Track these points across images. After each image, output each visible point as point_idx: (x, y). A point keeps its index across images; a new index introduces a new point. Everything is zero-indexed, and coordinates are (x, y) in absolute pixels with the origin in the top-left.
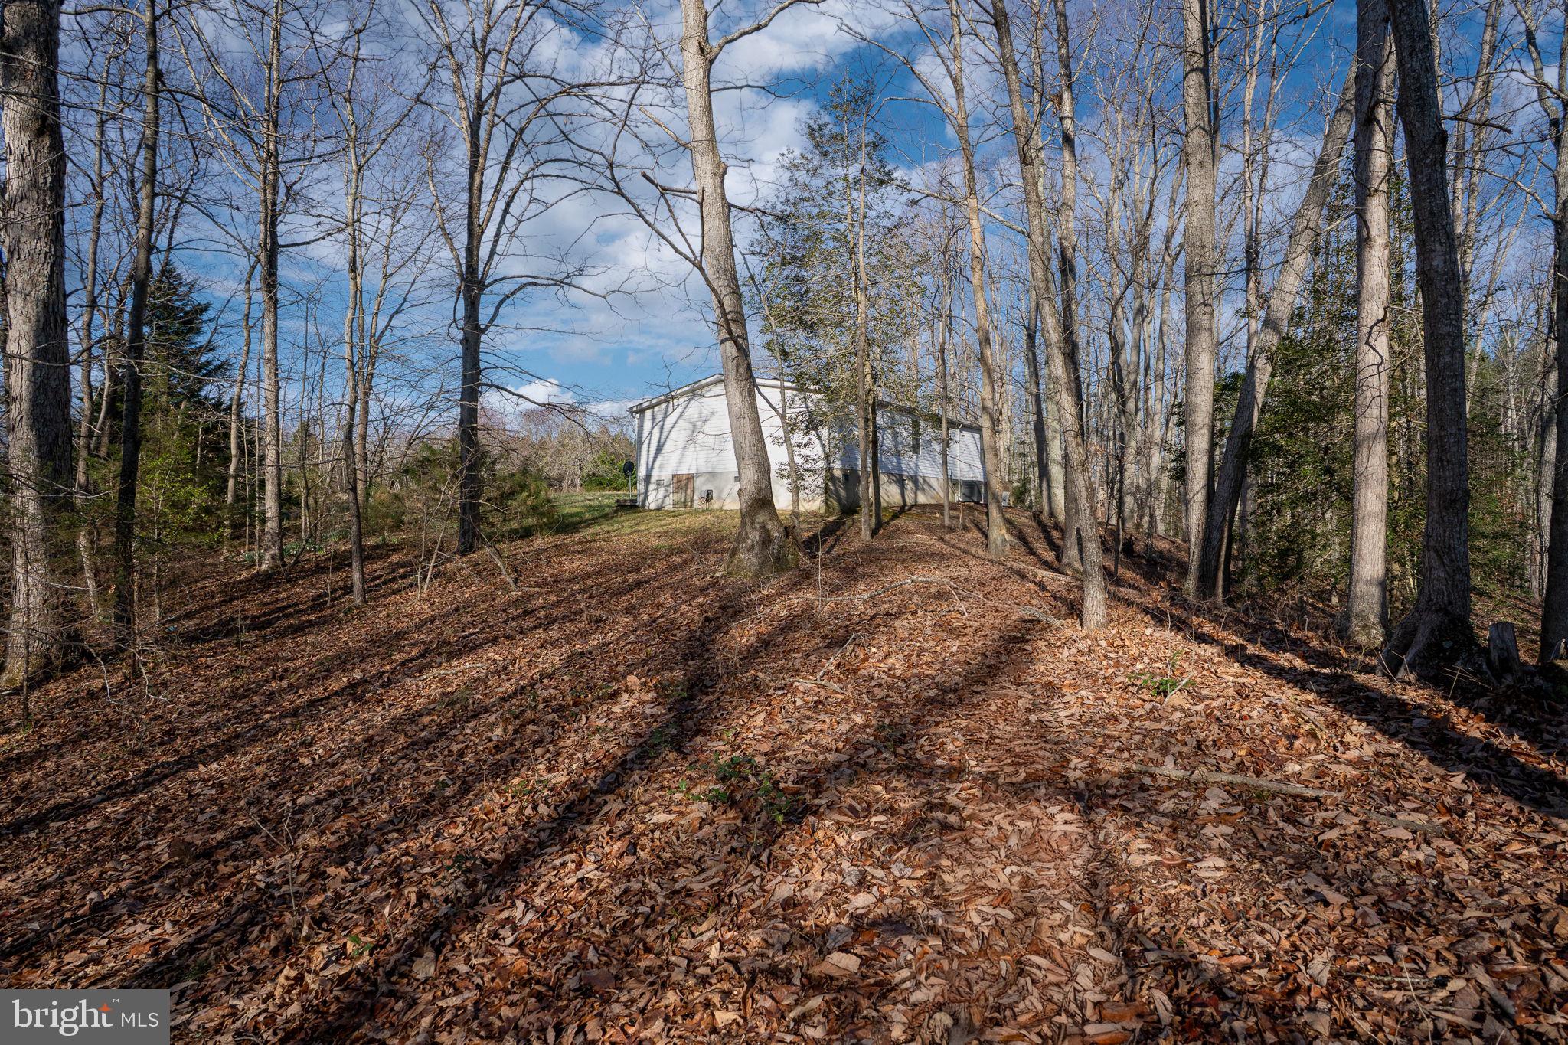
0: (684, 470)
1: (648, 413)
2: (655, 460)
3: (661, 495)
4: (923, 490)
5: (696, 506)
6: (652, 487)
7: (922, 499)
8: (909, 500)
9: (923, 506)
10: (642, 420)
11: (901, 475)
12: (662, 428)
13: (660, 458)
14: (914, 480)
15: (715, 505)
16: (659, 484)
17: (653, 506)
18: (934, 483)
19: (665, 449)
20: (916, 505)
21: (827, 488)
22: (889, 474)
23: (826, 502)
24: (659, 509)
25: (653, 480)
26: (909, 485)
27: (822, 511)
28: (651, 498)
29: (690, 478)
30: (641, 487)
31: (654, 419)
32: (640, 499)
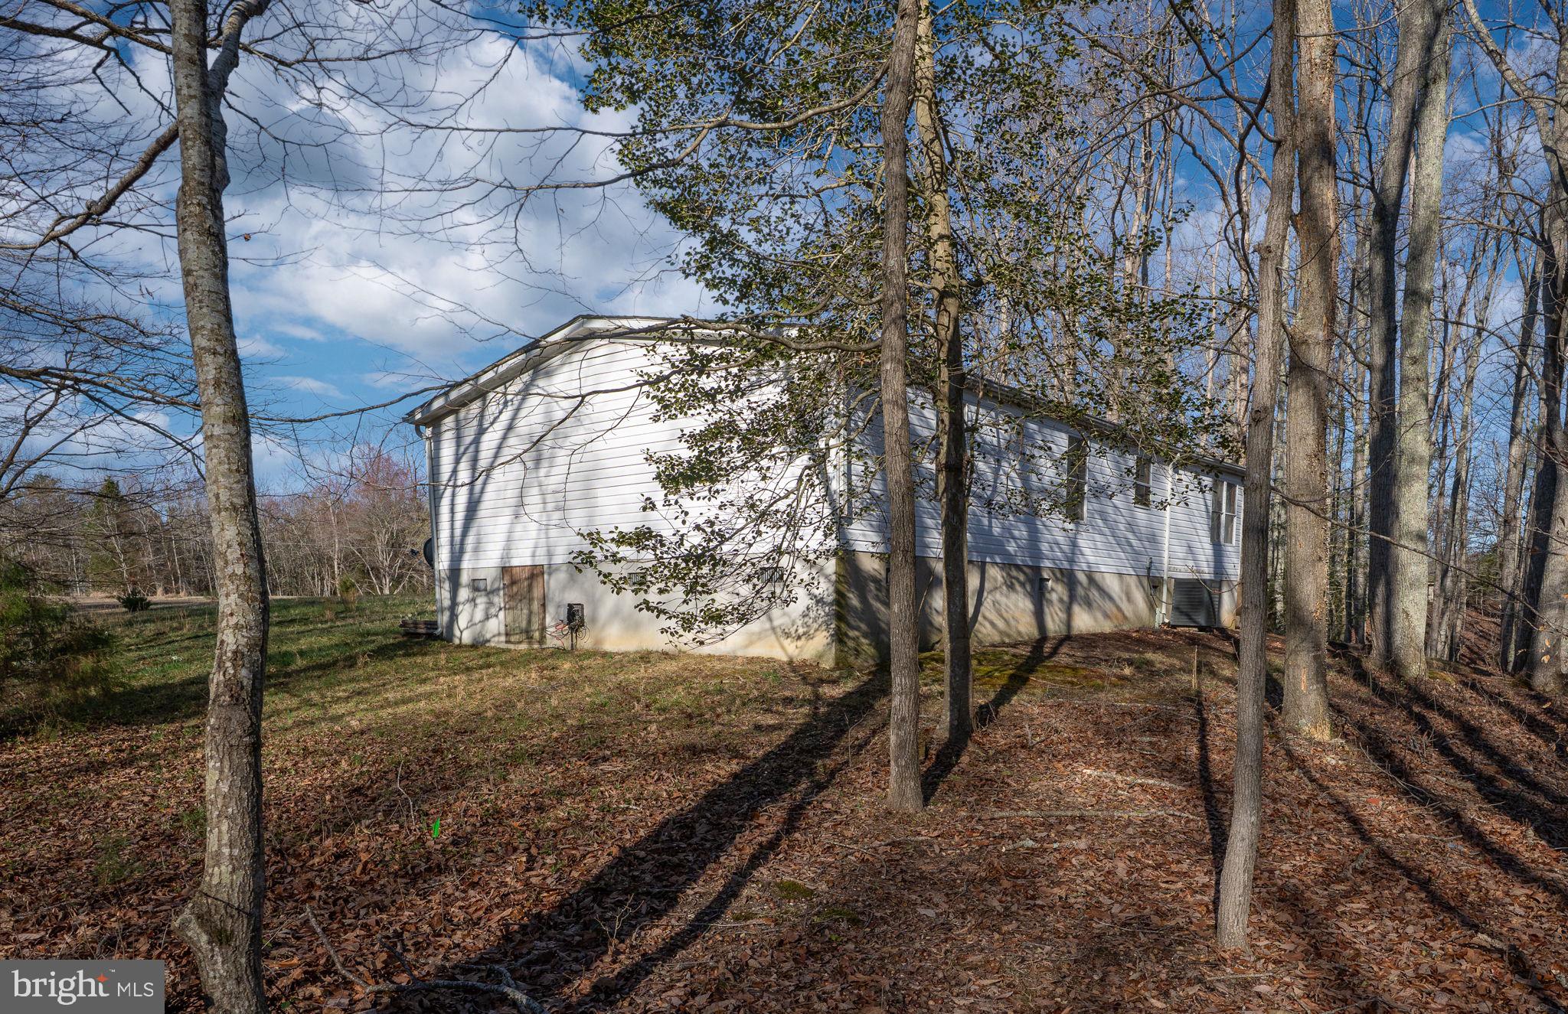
0: (522, 558)
1: (449, 422)
2: (464, 534)
3: (479, 615)
4: (1088, 604)
5: (552, 642)
6: (464, 594)
7: (1084, 621)
8: (1054, 623)
9: (1089, 641)
10: (437, 437)
11: (1037, 569)
12: (475, 460)
13: (473, 532)
14: (1068, 578)
15: (585, 642)
16: (475, 586)
17: (467, 638)
18: (1113, 585)
19: (484, 510)
20: (1067, 638)
21: (840, 598)
22: (1009, 565)
23: (839, 638)
24: (477, 645)
25: (465, 578)
26: (1057, 591)
27: (827, 664)
28: (463, 621)
29: (536, 573)
30: (444, 594)
31: (458, 438)
32: (444, 619)
